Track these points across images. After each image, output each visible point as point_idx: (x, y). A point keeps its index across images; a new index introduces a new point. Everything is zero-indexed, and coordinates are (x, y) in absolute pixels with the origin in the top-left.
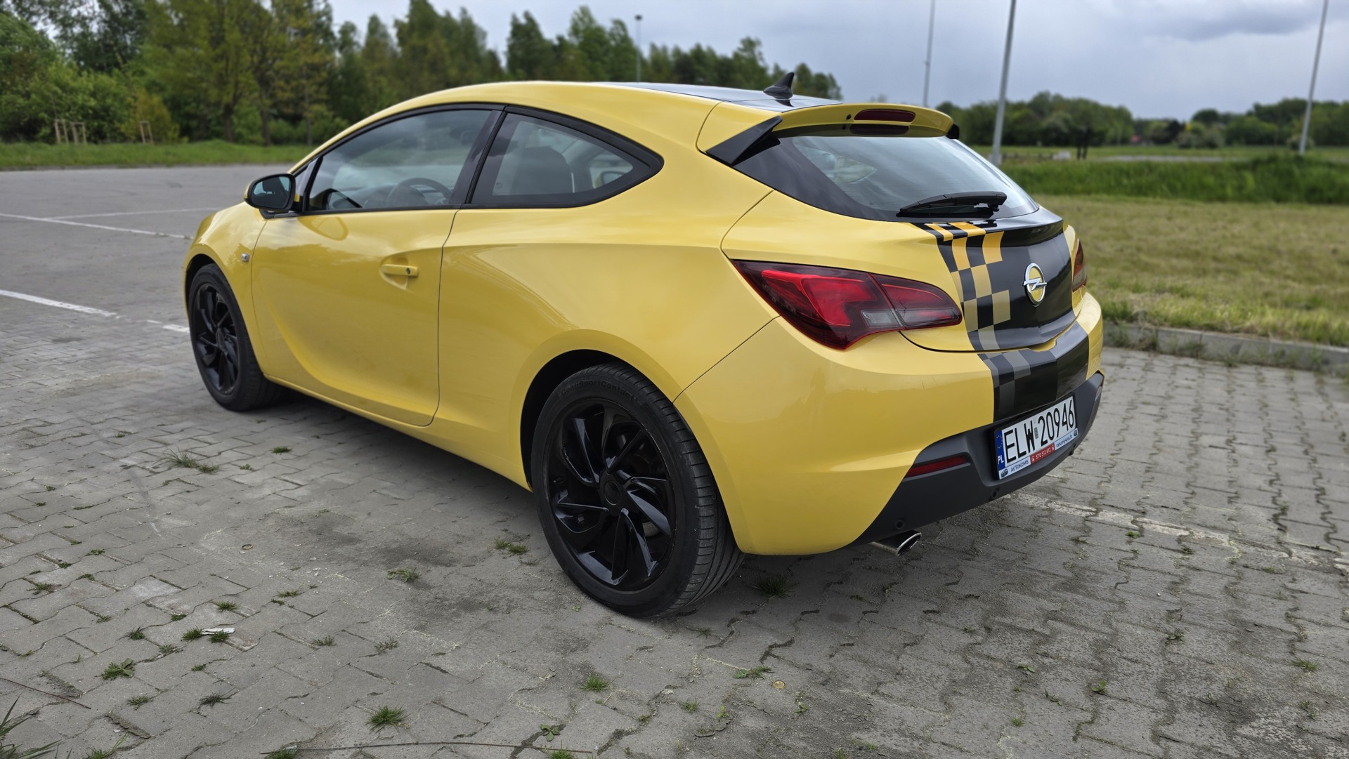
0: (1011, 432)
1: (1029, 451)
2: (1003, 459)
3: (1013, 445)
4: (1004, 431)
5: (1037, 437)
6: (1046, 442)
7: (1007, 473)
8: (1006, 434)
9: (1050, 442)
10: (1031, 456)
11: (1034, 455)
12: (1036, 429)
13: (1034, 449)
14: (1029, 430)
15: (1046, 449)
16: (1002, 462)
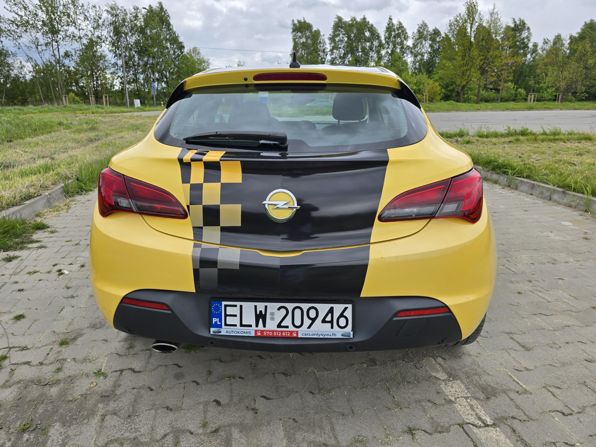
0: (236, 306)
1: (257, 326)
2: (220, 321)
3: (235, 316)
4: (224, 303)
5: (272, 319)
6: (287, 327)
7: (220, 332)
8: (226, 306)
9: (292, 328)
10: (256, 331)
11: (262, 332)
12: (272, 314)
13: (264, 326)
14: (261, 312)
15: (282, 332)
16: (218, 323)
